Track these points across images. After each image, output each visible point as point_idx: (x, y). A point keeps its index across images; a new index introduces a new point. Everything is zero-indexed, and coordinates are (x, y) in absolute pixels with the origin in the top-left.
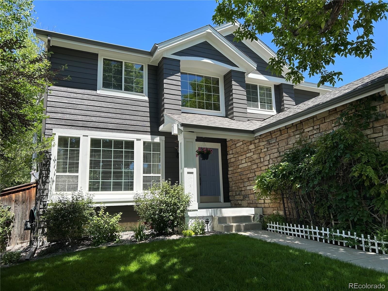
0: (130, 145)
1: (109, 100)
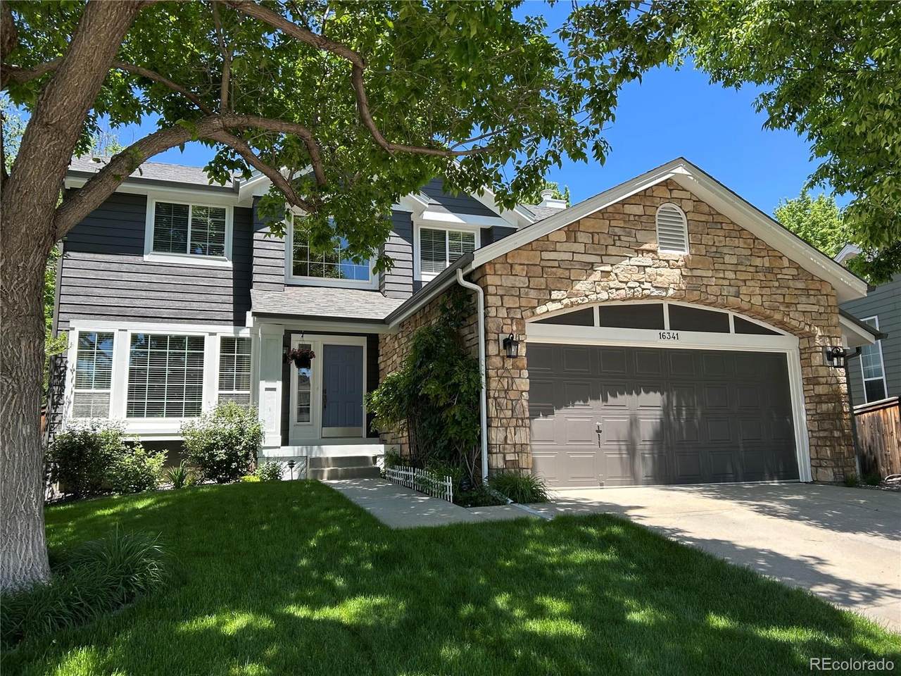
0: (198, 342)
1: (163, 270)
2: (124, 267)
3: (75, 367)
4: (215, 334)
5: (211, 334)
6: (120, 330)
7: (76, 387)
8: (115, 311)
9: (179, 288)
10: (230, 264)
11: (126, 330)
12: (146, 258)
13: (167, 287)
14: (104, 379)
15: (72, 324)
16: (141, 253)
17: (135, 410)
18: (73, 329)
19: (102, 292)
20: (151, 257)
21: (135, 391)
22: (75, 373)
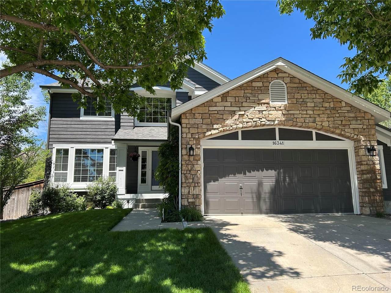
1: (88, 123)
2: (73, 123)
3: (55, 163)
4: (108, 148)
5: (106, 148)
6: (71, 148)
7: (55, 170)
8: (70, 140)
9: (94, 130)
10: (113, 119)
11: (73, 148)
12: (81, 118)
13: (89, 130)
14: (65, 168)
15: (54, 145)
16: (79, 117)
17: (76, 180)
18: (54, 148)
19: (65, 133)
20: (83, 118)
21: (77, 172)
22: (55, 165)
